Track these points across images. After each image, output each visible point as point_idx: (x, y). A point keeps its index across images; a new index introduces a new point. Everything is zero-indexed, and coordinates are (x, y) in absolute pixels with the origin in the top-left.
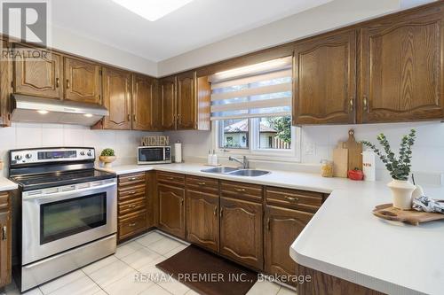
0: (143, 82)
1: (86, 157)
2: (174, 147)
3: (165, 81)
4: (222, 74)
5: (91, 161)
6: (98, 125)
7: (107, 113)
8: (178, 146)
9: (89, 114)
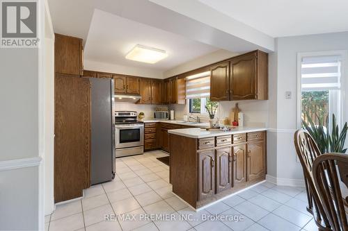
0: (157, 82)
1: (134, 116)
2: (170, 112)
3: (166, 81)
4: (190, 77)
5: (135, 117)
6: (137, 102)
7: (140, 97)
8: (172, 112)
9: (134, 98)
